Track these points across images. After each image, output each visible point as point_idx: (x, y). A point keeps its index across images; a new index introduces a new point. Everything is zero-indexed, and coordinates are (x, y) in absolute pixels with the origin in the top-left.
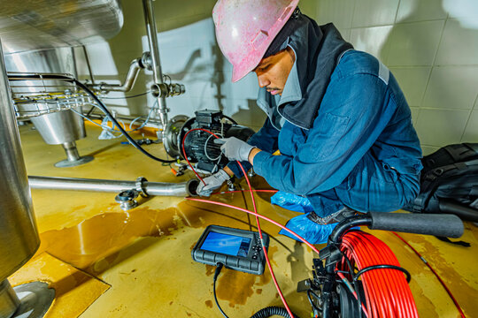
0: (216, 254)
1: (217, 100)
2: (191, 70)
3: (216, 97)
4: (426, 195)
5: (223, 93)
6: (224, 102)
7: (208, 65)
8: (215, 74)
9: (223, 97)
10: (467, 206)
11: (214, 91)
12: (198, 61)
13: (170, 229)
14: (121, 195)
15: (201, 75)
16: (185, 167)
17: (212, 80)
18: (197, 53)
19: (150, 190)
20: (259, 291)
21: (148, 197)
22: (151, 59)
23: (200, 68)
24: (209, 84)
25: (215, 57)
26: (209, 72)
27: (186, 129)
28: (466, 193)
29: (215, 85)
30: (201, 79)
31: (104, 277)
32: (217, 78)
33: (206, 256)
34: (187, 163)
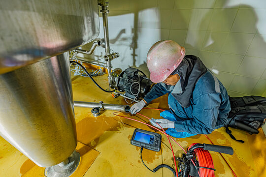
0: (141, 143)
1: (132, 56)
2: (119, 39)
3: (132, 55)
4: (230, 119)
5: (136, 53)
6: (136, 58)
7: (129, 38)
8: (132, 43)
9: (136, 55)
10: (247, 125)
11: (131, 51)
12: (123, 35)
13: (118, 128)
14: (93, 110)
15: (124, 42)
16: (119, 95)
17: (131, 46)
18: (123, 31)
19: (106, 107)
20: (158, 158)
21: (104, 110)
22: (105, 43)
23: (124, 39)
24: (129, 48)
25: (133, 34)
26: (130, 42)
27: (120, 78)
28: (247, 119)
29: (132, 49)
30: (125, 45)
31: (96, 148)
32: (133, 45)
33: (137, 143)
34: (120, 93)
